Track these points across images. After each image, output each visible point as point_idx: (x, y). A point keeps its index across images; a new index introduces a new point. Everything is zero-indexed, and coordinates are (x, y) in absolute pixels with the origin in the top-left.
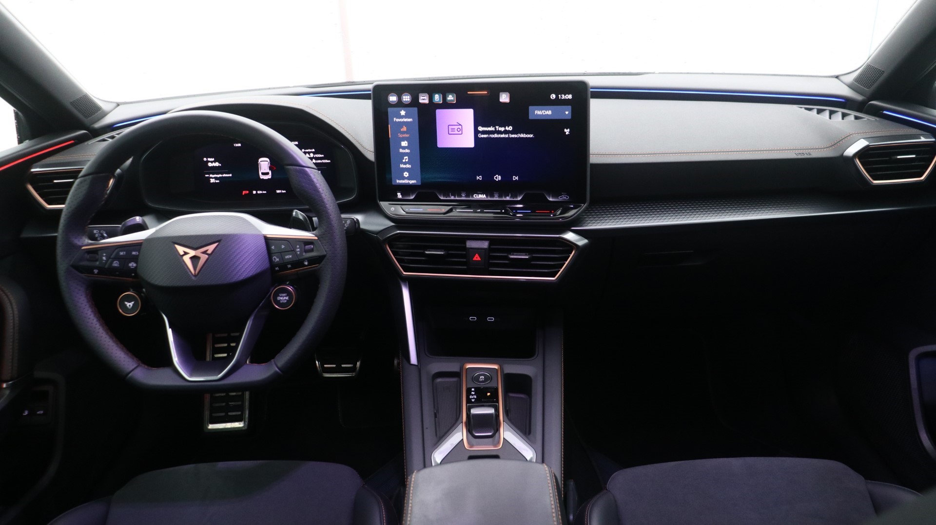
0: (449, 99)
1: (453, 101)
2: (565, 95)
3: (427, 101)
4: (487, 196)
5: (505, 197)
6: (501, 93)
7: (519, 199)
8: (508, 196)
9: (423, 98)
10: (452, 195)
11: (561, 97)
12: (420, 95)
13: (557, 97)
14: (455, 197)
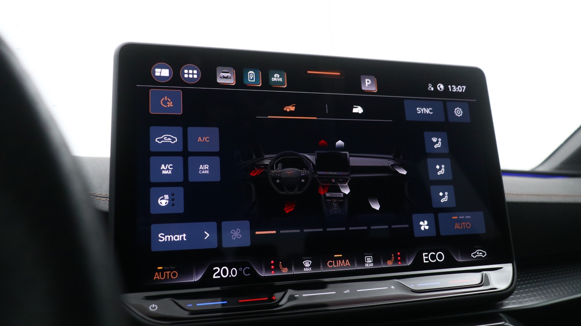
0: (274, 79)
1: (282, 83)
2: (457, 87)
3: (232, 81)
4: (352, 263)
5: (385, 262)
6: (362, 77)
7: (409, 263)
8: (390, 259)
9: (226, 75)
10: (284, 266)
11: (452, 88)
12: (219, 69)
13: (446, 88)
14: (290, 269)
